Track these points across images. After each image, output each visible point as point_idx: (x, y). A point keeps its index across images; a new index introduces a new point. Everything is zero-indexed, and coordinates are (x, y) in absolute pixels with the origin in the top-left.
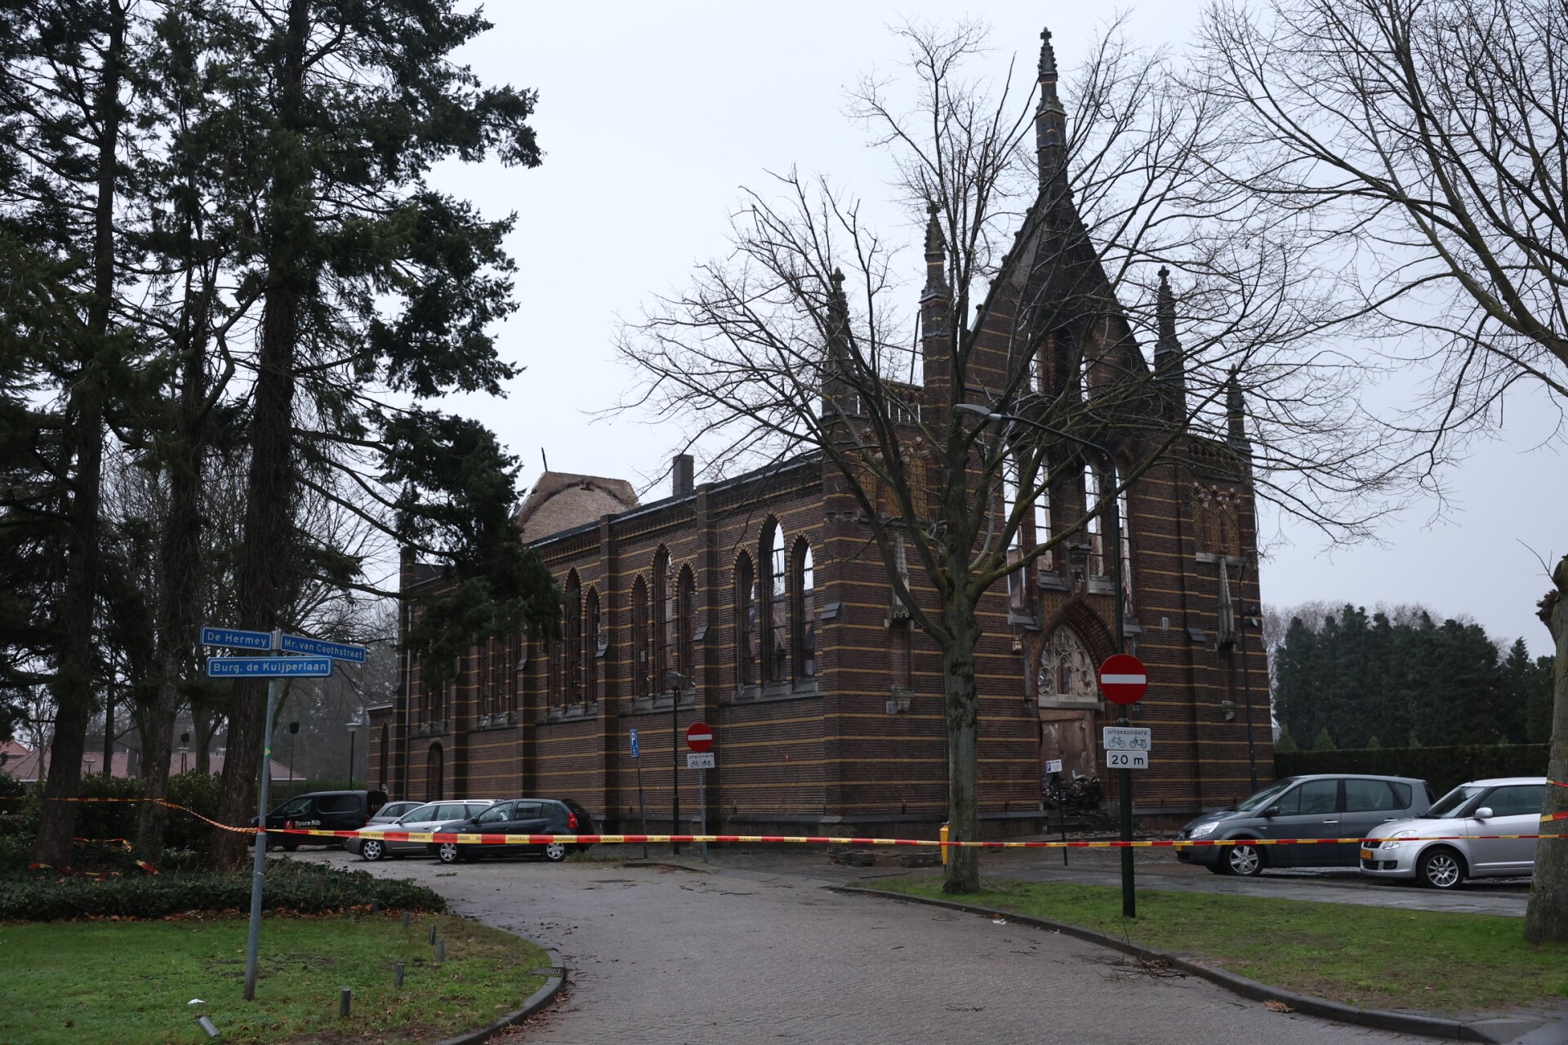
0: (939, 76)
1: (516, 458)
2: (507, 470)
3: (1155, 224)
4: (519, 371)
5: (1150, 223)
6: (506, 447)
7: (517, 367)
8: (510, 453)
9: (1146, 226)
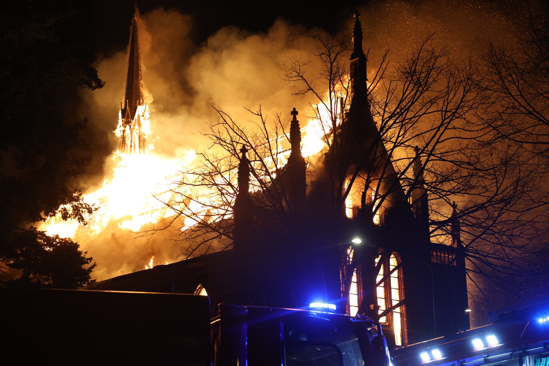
0: (332, 61)
1: (91, 259)
2: (86, 267)
3: (442, 141)
4: (96, 209)
5: (440, 141)
6: (86, 253)
7: (95, 206)
8: (87, 256)
9: (438, 142)
